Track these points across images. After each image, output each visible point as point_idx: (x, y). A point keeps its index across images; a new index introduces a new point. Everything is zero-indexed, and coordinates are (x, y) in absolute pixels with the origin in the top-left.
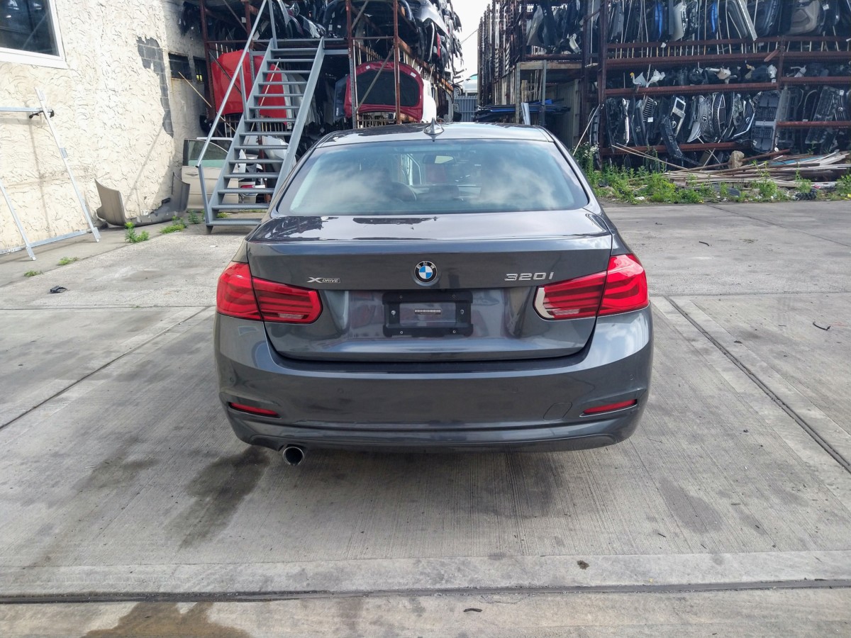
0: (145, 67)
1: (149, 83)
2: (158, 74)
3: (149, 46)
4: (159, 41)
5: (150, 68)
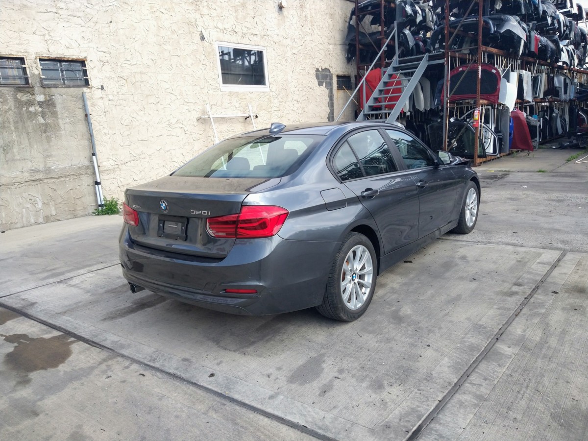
0: (319, 85)
1: (321, 95)
2: (328, 89)
3: (324, 73)
4: (331, 69)
5: (322, 85)
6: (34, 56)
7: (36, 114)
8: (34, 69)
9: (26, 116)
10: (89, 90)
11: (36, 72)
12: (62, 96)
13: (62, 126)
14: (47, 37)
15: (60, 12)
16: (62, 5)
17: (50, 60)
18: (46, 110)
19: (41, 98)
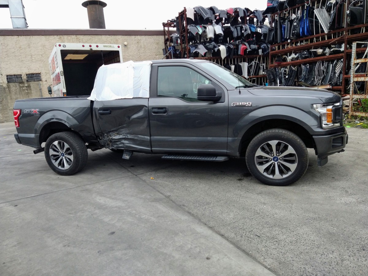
6: (24, 74)
7: (25, 89)
8: (24, 77)
9: (22, 90)
10: (41, 82)
11: (25, 78)
12: (33, 84)
13: (33, 93)
14: (29, 68)
15: (33, 60)
16: (34, 58)
17: (29, 74)
18: (28, 88)
19: (26, 85)
